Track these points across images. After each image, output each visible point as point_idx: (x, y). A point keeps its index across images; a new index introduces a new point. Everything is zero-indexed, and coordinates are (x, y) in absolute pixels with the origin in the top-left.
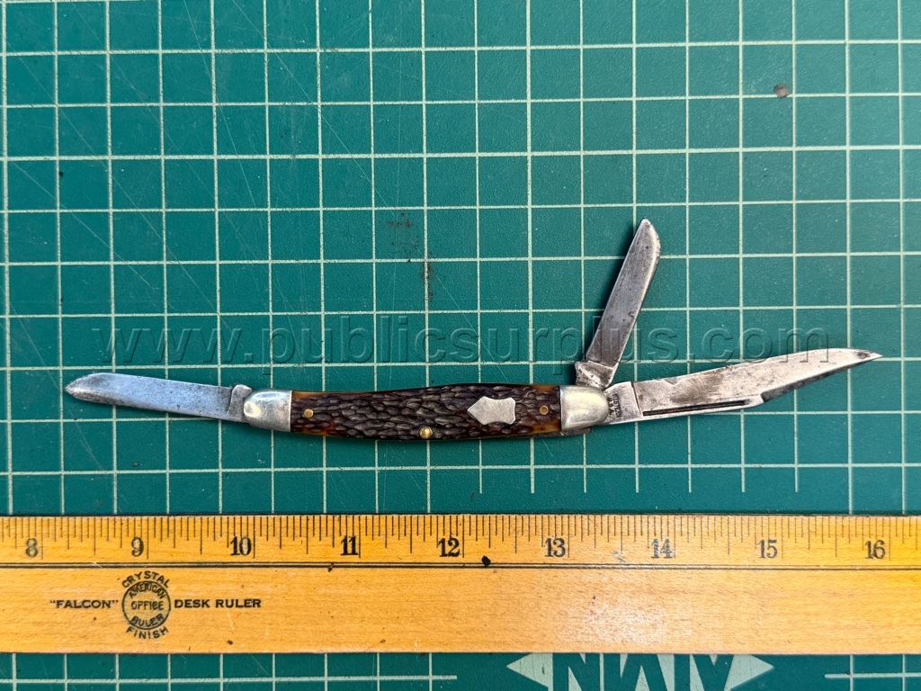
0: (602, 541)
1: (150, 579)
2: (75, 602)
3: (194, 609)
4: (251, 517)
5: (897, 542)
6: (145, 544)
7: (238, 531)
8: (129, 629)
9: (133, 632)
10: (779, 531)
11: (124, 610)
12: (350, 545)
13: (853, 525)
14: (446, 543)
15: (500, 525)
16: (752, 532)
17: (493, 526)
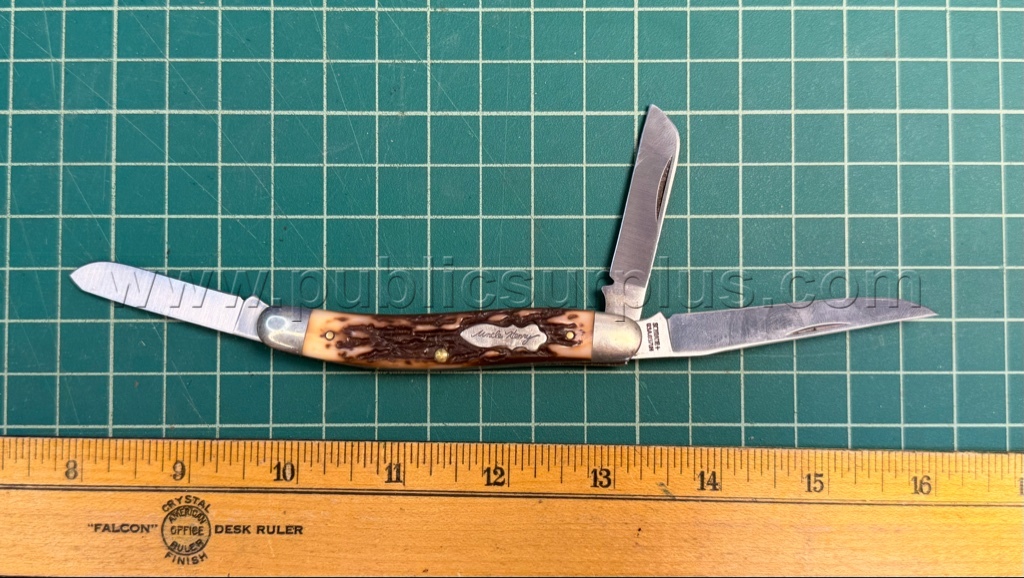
0: (648, 472)
1: (191, 504)
2: (113, 525)
3: (234, 535)
4: (295, 443)
5: (943, 478)
6: (187, 468)
7: (281, 456)
8: (168, 555)
9: (172, 558)
10: (825, 466)
11: (163, 535)
12: (395, 473)
13: (899, 460)
14: (492, 472)
15: (546, 455)
16: (799, 466)
17: (539, 456)
